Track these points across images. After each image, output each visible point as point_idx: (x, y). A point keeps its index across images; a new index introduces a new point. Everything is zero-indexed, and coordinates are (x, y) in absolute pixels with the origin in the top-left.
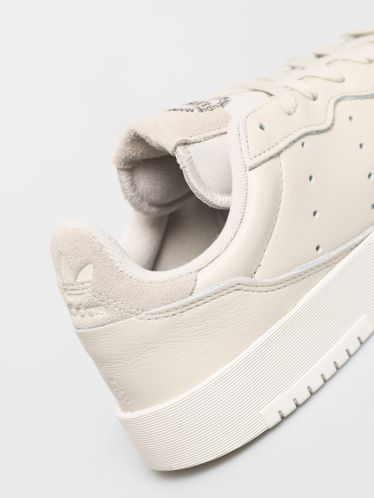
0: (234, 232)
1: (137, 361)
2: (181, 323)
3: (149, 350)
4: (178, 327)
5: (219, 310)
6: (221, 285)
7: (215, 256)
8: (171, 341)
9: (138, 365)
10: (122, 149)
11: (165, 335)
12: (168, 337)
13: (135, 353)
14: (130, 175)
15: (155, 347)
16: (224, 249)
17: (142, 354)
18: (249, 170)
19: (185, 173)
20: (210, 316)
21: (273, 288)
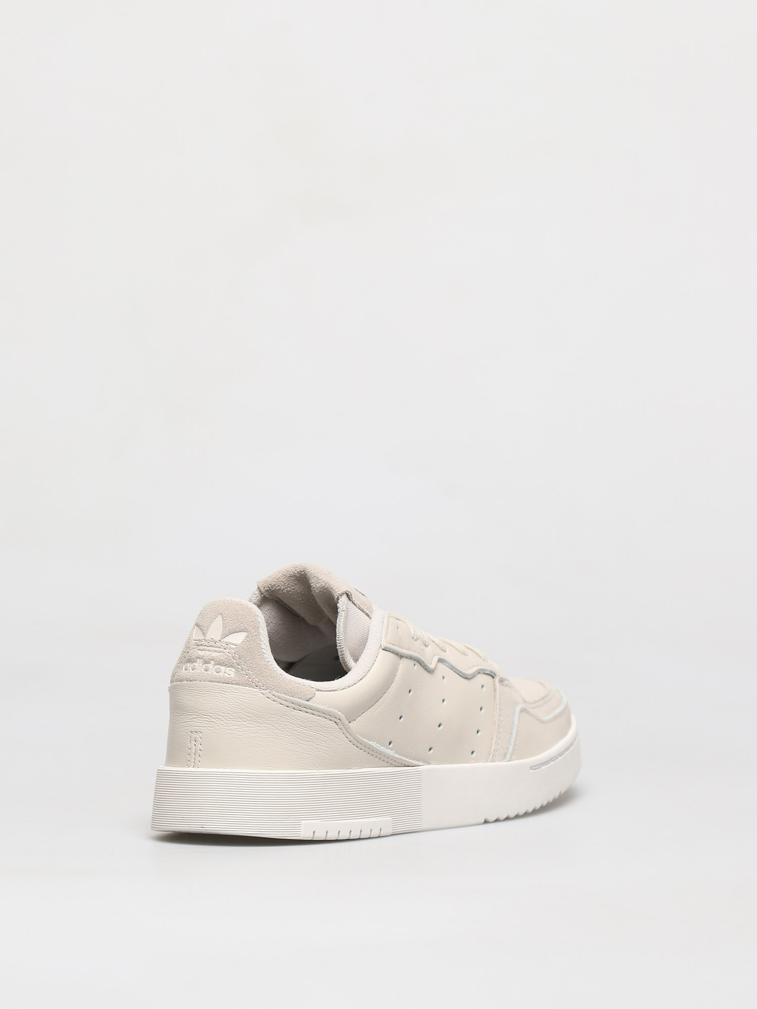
0: (354, 682)
1: (237, 726)
2: (288, 716)
3: (252, 721)
4: (284, 718)
5: (318, 727)
6: (330, 709)
7: (334, 689)
8: (273, 725)
9: (235, 729)
10: (278, 577)
11: (272, 717)
12: (273, 721)
13: (239, 718)
14: (261, 602)
15: (258, 722)
16: (342, 689)
17: (244, 721)
18: (383, 649)
19: (340, 616)
20: (310, 727)
21: (355, 742)
